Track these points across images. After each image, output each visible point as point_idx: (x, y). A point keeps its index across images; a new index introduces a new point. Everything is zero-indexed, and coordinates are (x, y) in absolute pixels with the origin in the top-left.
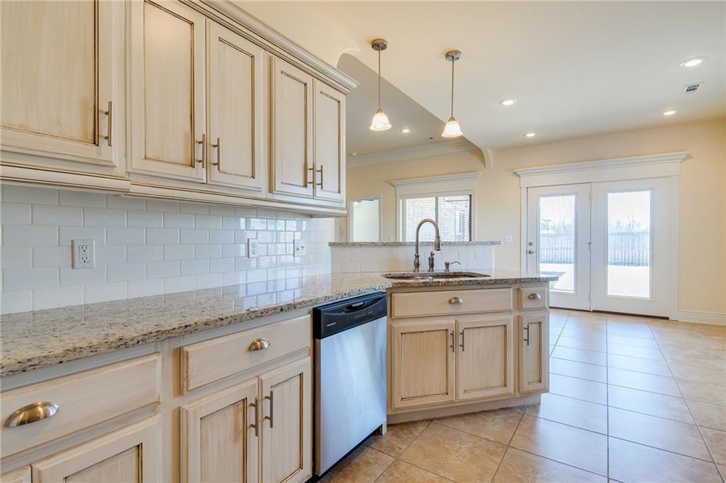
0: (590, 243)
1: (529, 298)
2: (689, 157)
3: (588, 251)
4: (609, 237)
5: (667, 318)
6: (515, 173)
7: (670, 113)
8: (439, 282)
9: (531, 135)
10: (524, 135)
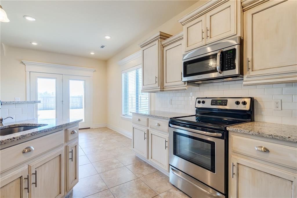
0: (63, 101)
1: (72, 133)
2: (95, 71)
3: (62, 105)
4: (70, 98)
5: (90, 128)
6: (22, 62)
7: (92, 53)
8: (14, 138)
9: (34, 44)
10: (31, 42)
